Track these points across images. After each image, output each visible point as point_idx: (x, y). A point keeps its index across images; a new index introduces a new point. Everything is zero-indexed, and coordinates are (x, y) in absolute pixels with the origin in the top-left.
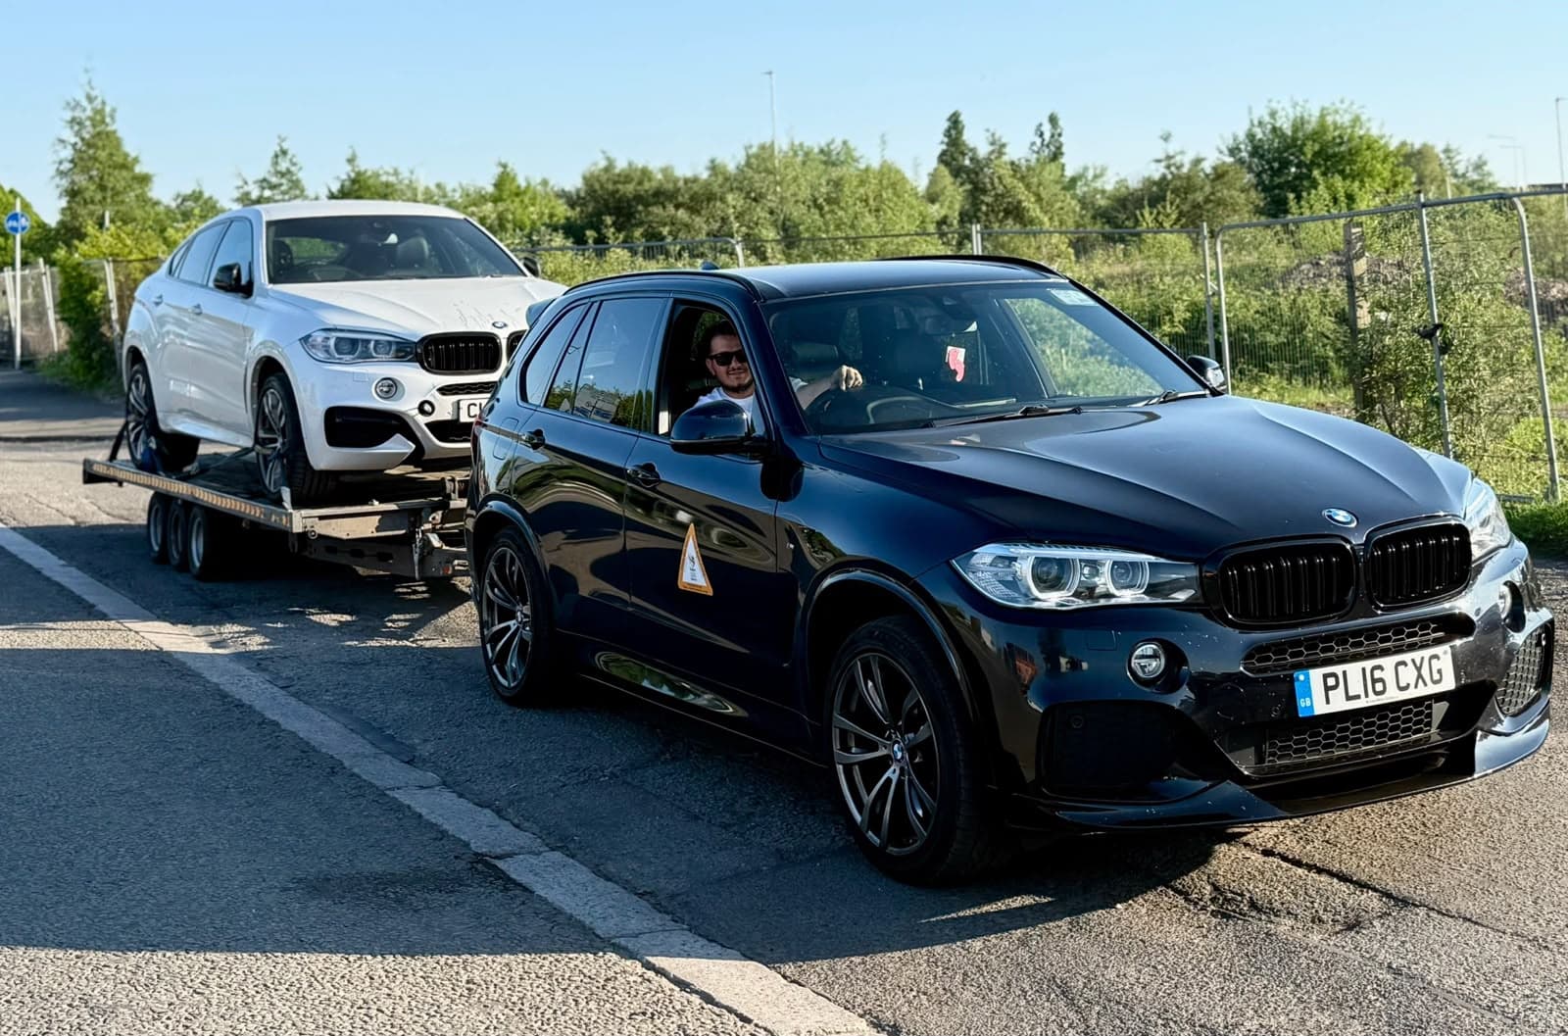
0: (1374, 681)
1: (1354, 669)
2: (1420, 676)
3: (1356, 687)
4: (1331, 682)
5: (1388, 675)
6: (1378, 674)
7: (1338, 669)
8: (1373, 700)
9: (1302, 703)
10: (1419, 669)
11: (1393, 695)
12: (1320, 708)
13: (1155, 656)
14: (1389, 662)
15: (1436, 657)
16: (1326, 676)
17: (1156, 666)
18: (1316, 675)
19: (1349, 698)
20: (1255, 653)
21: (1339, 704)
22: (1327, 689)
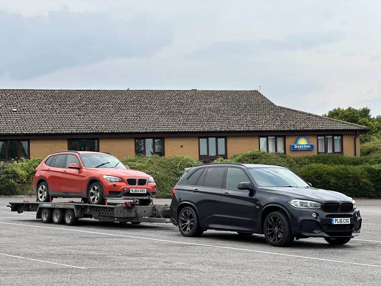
0: (341, 221)
1: (339, 219)
2: (346, 221)
3: (339, 221)
4: (336, 220)
5: (343, 220)
6: (341, 220)
7: (337, 219)
8: (341, 223)
9: (333, 222)
10: (346, 220)
11: (343, 223)
12: (334, 223)
13: (315, 215)
14: (343, 219)
15: (348, 219)
16: (335, 219)
17: (315, 216)
18: (334, 219)
19: (338, 223)
20: (327, 216)
21: (337, 223)
22: (335, 221)
